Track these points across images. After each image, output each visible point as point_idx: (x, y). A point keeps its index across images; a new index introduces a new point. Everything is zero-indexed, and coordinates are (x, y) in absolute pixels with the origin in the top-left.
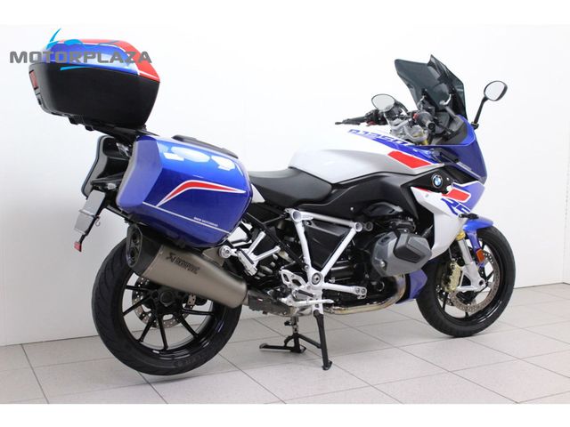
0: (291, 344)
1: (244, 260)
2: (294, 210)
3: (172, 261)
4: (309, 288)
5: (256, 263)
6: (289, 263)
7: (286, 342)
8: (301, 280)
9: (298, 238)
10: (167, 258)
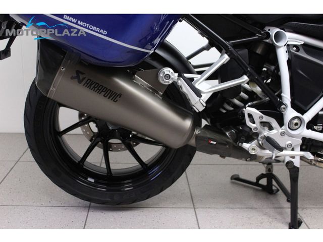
0: (264, 182)
1: (186, 89)
2: (278, 30)
3: (80, 82)
4: (283, 134)
5: (205, 97)
6: (261, 99)
7: (259, 178)
8: (274, 123)
9: (278, 68)
10: (72, 78)
